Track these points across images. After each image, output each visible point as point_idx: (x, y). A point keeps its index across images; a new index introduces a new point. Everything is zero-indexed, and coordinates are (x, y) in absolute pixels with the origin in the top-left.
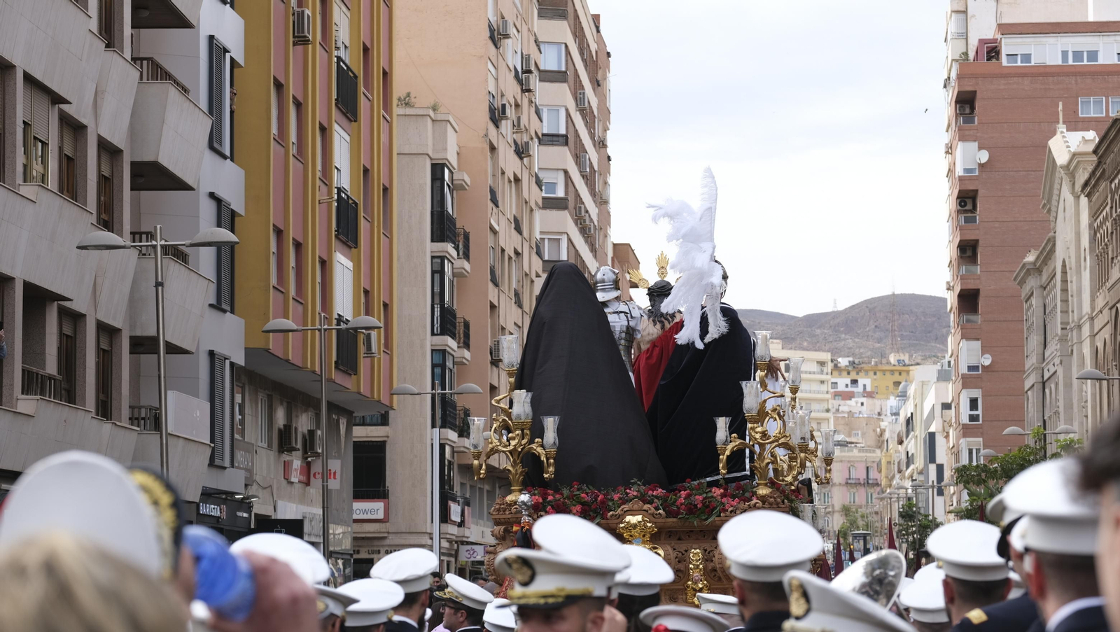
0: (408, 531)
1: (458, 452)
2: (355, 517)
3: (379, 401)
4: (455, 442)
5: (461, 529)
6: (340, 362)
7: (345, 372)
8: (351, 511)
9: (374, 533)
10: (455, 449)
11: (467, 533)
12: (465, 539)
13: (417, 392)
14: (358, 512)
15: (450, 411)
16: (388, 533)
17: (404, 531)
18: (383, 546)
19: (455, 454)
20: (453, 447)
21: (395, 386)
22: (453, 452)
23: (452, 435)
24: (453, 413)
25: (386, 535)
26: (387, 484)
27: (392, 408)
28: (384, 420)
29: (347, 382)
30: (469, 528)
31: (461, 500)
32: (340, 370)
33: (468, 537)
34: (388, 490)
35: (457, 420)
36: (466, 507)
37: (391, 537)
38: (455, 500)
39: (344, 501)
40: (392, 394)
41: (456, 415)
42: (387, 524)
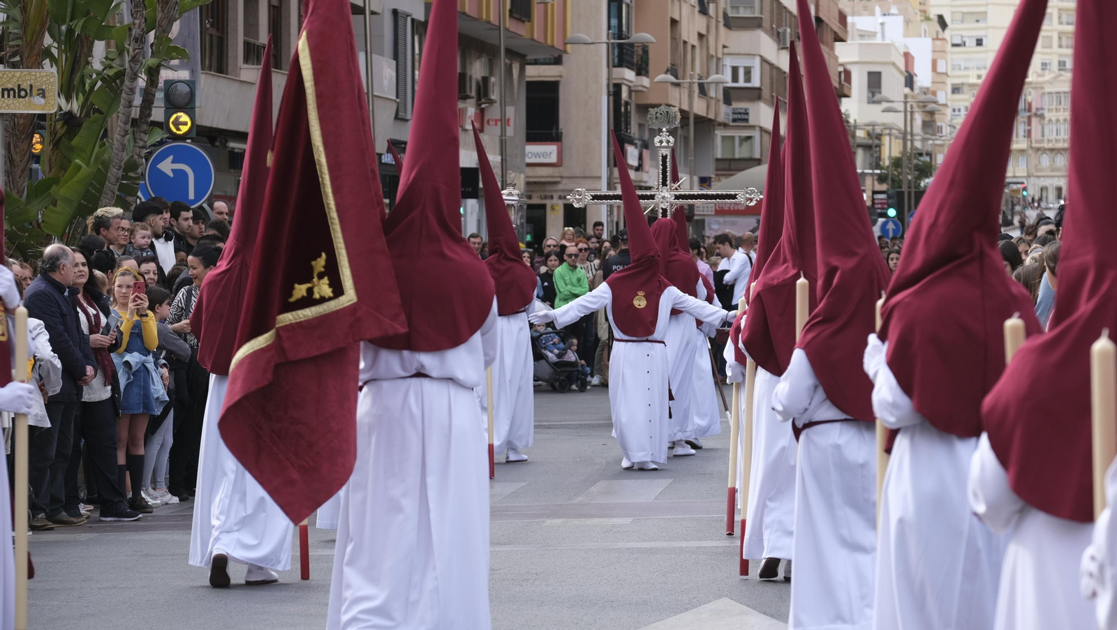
0: (582, 175)
1: (636, 91)
2: (528, 161)
3: (552, 46)
4: (631, 82)
5: (639, 173)
6: (514, 10)
7: (520, 20)
8: (524, 155)
9: (547, 177)
10: (633, 89)
11: (645, 177)
12: (643, 184)
13: (590, 41)
14: (530, 155)
15: (626, 49)
16: (562, 177)
17: (578, 175)
18: (556, 191)
19: (633, 94)
20: (630, 87)
21: (569, 35)
22: (630, 91)
23: (629, 74)
24: (630, 51)
25: (559, 179)
26: (561, 126)
27: (565, 52)
28: (557, 61)
29: (521, 29)
30: (647, 172)
31: (639, 143)
32: (515, 18)
33: (646, 182)
34: (562, 133)
35: (635, 57)
36: (645, 151)
37: (564, 181)
38: (632, 143)
39: (517, 147)
40: (566, 44)
41: (633, 52)
42: (561, 169)
